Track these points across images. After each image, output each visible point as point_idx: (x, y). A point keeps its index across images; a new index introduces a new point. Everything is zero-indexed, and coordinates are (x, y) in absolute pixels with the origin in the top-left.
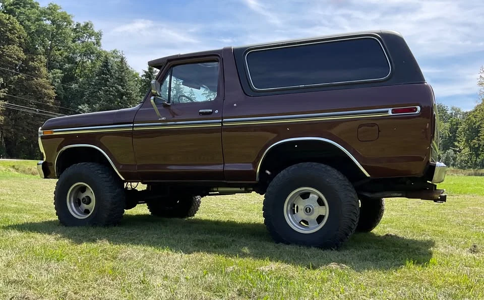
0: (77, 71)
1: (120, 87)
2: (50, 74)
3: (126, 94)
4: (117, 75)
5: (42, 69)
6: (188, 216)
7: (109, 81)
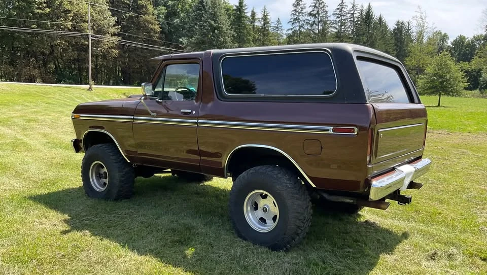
0: (179, 6)
1: (213, 22)
2: (156, 11)
3: (218, 28)
4: (210, 11)
5: (148, 7)
6: (206, 181)
7: (203, 17)
